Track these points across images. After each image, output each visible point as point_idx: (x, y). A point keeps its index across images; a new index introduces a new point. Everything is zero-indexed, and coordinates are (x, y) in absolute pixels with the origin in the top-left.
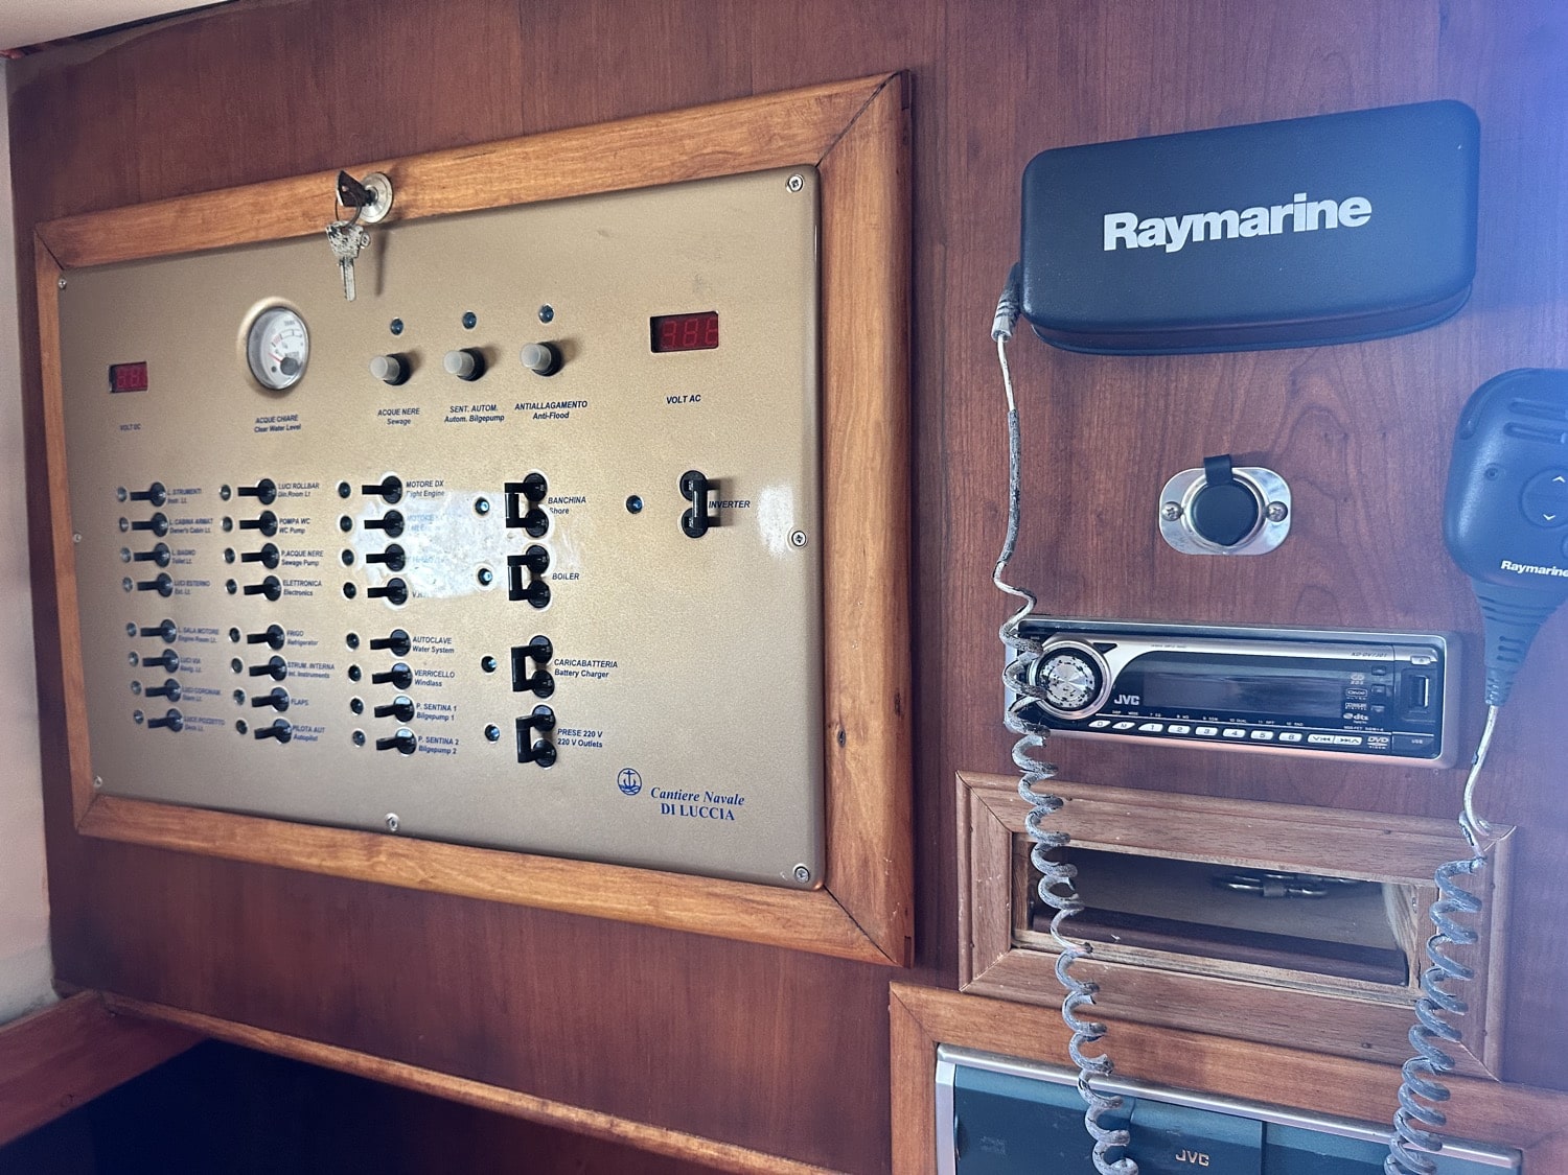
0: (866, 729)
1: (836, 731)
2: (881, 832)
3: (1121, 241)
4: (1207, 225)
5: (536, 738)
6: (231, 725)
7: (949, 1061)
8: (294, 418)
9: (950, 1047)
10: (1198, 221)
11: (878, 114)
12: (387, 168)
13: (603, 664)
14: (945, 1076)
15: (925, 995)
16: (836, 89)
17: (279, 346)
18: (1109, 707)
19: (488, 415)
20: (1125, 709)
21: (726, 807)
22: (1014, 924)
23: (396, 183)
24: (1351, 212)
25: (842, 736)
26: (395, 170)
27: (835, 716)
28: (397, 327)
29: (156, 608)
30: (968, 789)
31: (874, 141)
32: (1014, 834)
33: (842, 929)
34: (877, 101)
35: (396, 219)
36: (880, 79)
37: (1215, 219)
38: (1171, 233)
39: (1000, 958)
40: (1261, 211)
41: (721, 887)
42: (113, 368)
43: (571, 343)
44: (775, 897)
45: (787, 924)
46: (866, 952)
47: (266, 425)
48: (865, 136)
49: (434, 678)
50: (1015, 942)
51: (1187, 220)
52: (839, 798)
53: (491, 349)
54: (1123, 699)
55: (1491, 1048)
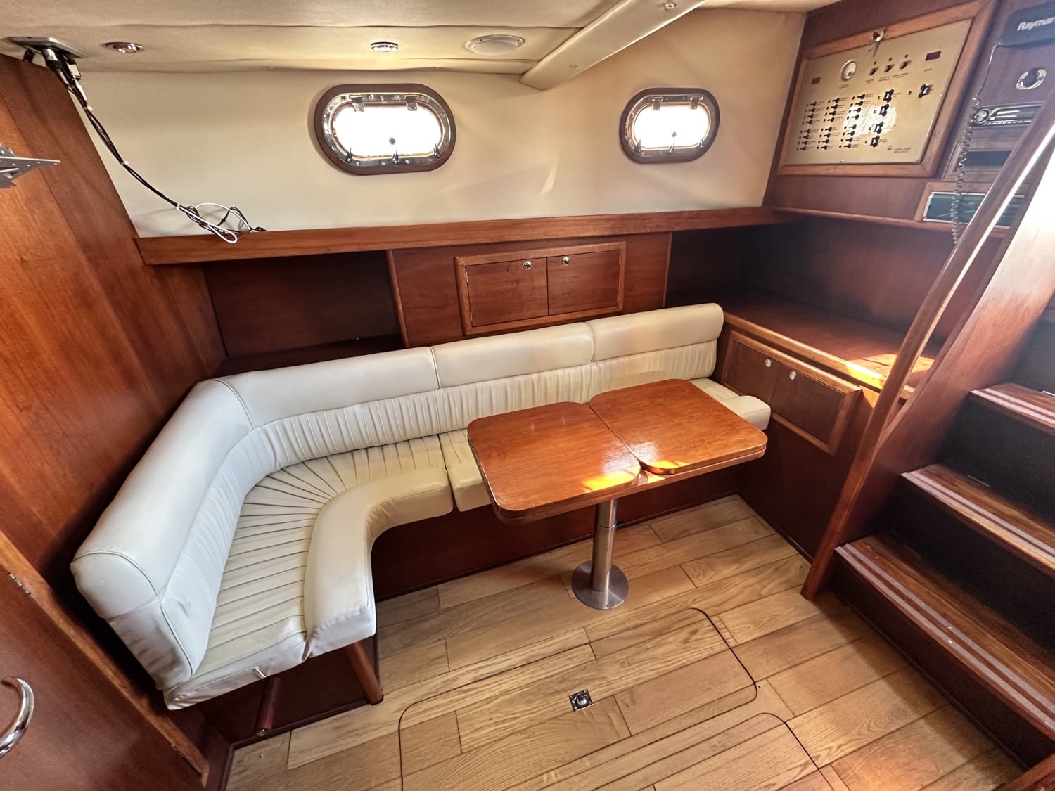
3: (1021, 28)
4: (1038, 23)
5: (875, 141)
6: (816, 148)
7: (932, 194)
8: (848, 85)
9: (934, 191)
14: (931, 197)
15: (933, 182)
17: (849, 70)
18: (988, 120)
19: (888, 79)
21: (907, 150)
26: (886, 29)
27: (935, 130)
28: (875, 63)
29: (808, 127)
33: (922, 170)
35: (883, 40)
37: (1040, 22)
38: (1031, 26)
39: (951, 174)
40: (1050, 19)
42: (813, 79)
43: (909, 61)
44: (909, 166)
45: (910, 171)
46: (925, 175)
47: (842, 87)
49: (859, 133)
51: (1035, 22)
52: (929, 147)
53: (893, 65)
54: (992, 118)
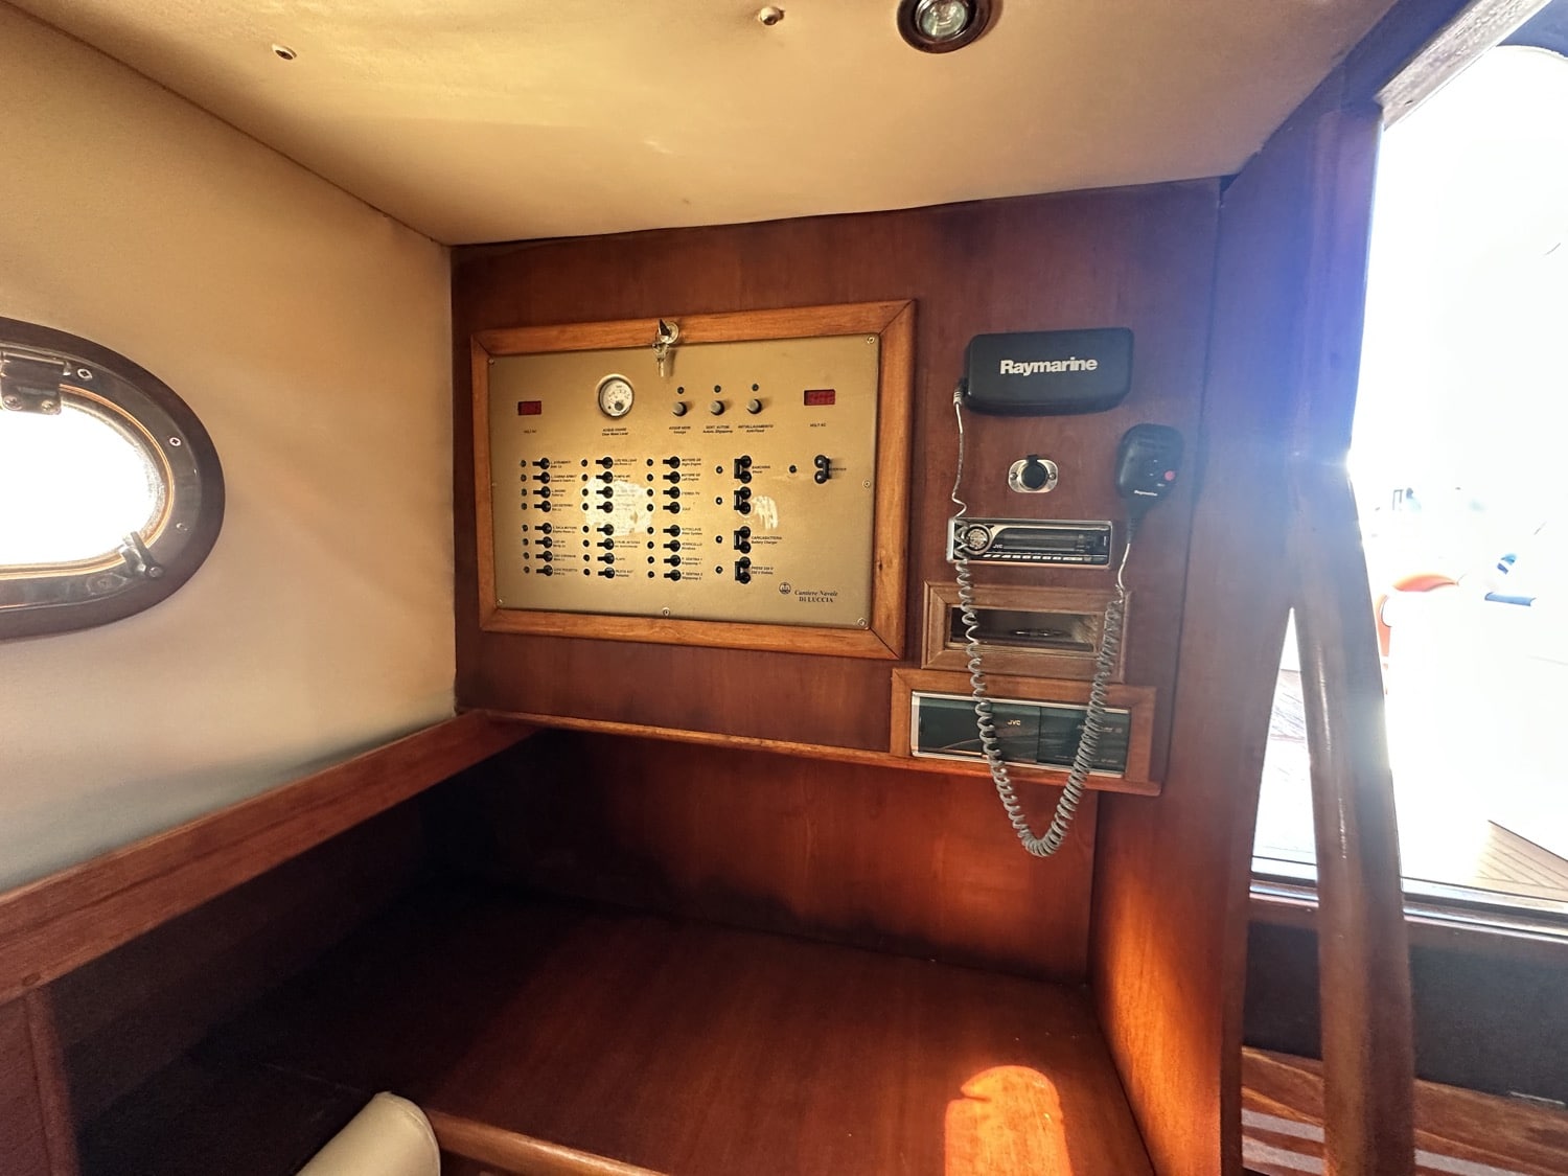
0: (891, 562)
1: (878, 563)
2: (896, 604)
3: (1007, 370)
4: (1039, 367)
5: (743, 570)
6: (581, 571)
7: (917, 696)
8: (625, 429)
9: (916, 691)
10: (1036, 365)
11: (906, 316)
12: (676, 319)
13: (774, 538)
14: (916, 702)
15: (906, 671)
16: (888, 304)
17: (613, 397)
18: (991, 549)
19: (726, 430)
20: (997, 550)
21: (829, 597)
22: (945, 640)
23: (681, 327)
24: (1091, 365)
25: (881, 566)
26: (680, 321)
27: (878, 558)
28: (681, 390)
29: (541, 517)
30: (930, 587)
31: (904, 326)
32: (947, 604)
33: (877, 645)
34: (906, 310)
35: (679, 343)
36: (906, 302)
37: (1042, 364)
38: (1026, 369)
39: (940, 653)
40: (1059, 363)
41: (824, 632)
42: (520, 403)
43: (768, 401)
44: (848, 634)
45: (852, 645)
46: (886, 654)
47: (607, 432)
48: (901, 324)
49: (691, 546)
50: (946, 647)
51: (1032, 364)
52: (878, 592)
53: (728, 402)
54: (997, 546)
55: (1122, 673)
